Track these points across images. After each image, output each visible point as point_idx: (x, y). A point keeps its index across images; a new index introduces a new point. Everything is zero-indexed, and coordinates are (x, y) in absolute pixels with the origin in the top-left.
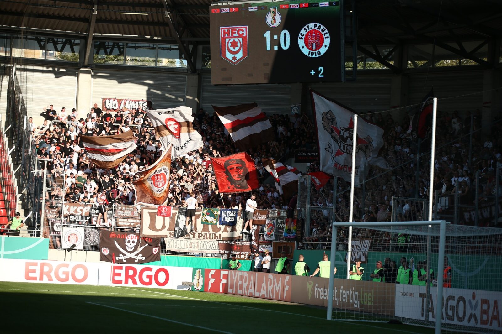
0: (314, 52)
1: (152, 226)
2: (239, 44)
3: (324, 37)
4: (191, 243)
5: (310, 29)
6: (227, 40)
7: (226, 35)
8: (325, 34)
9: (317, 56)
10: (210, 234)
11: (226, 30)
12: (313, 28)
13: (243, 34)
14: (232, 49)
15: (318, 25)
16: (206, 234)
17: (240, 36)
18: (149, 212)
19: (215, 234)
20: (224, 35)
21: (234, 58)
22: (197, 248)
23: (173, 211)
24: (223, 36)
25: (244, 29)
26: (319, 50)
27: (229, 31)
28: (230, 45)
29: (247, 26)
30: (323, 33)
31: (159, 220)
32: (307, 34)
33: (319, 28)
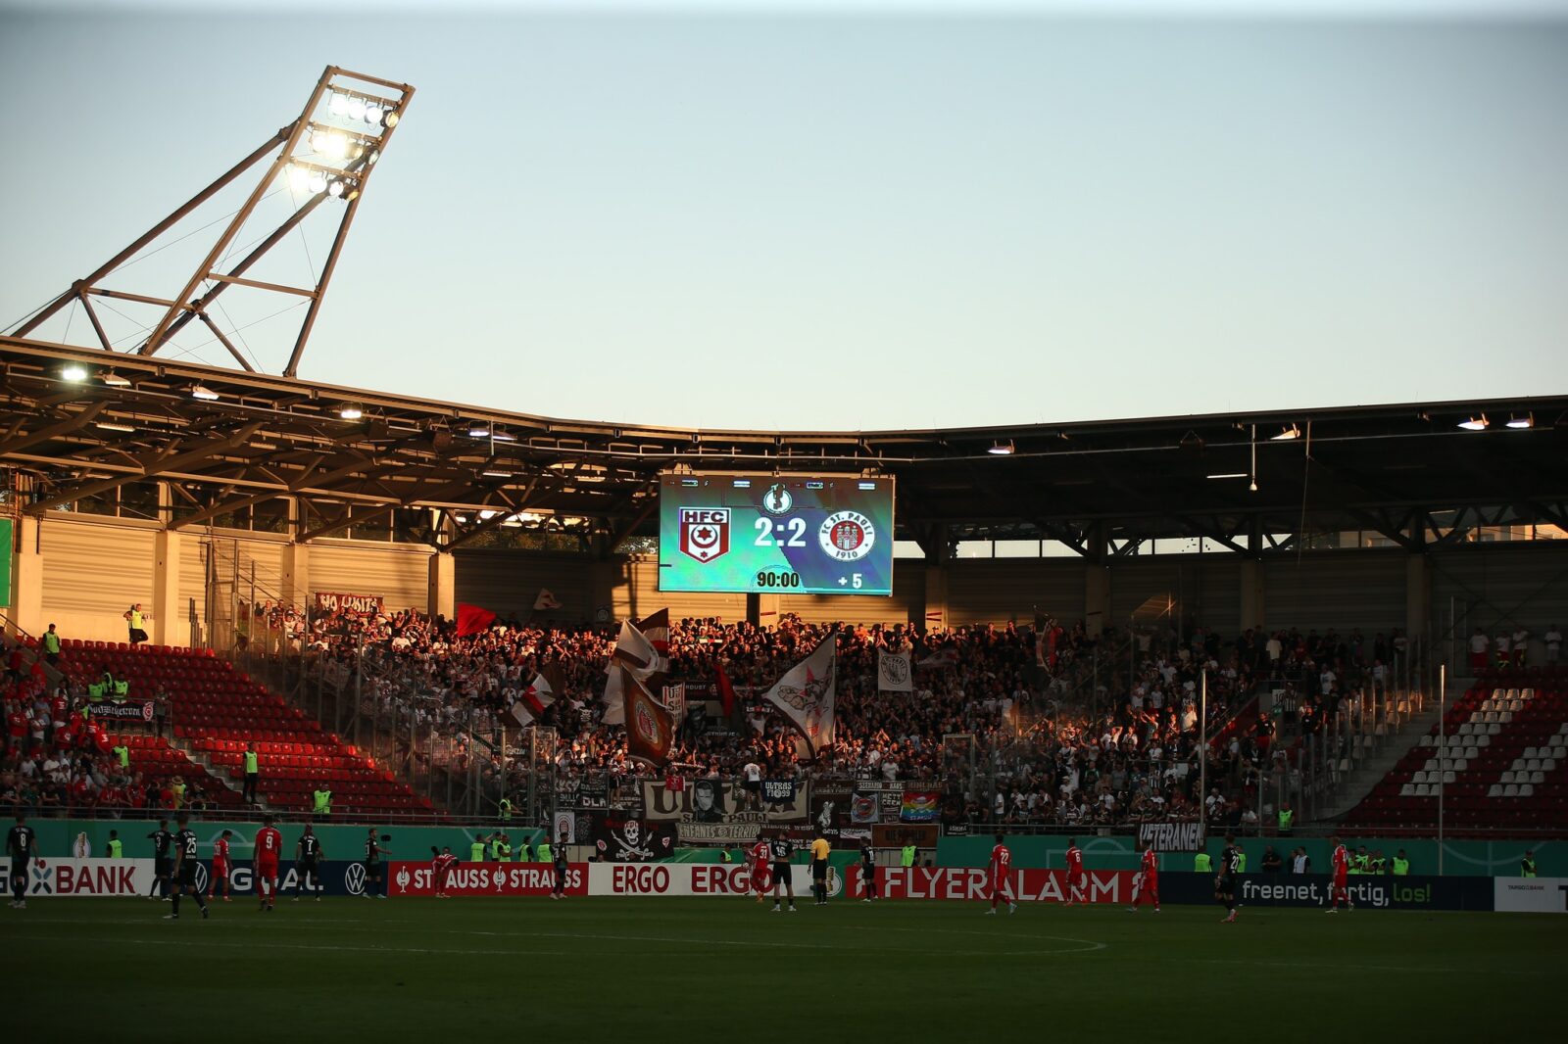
0: (847, 552)
1: (659, 807)
2: (713, 534)
3: (865, 532)
4: (717, 830)
5: (841, 520)
6: (691, 527)
7: (691, 520)
8: (866, 528)
9: (852, 558)
10: (748, 815)
11: (691, 513)
12: (846, 519)
13: (721, 520)
14: (700, 540)
15: (856, 514)
16: (742, 815)
17: (716, 522)
18: (652, 786)
19: (757, 815)
20: (687, 519)
21: (704, 554)
22: (728, 835)
23: (685, 784)
24: (684, 520)
25: (725, 513)
26: (856, 550)
27: (695, 514)
28: (696, 534)
29: (730, 509)
30: (863, 527)
31: (667, 796)
32: (836, 527)
33: (857, 518)
